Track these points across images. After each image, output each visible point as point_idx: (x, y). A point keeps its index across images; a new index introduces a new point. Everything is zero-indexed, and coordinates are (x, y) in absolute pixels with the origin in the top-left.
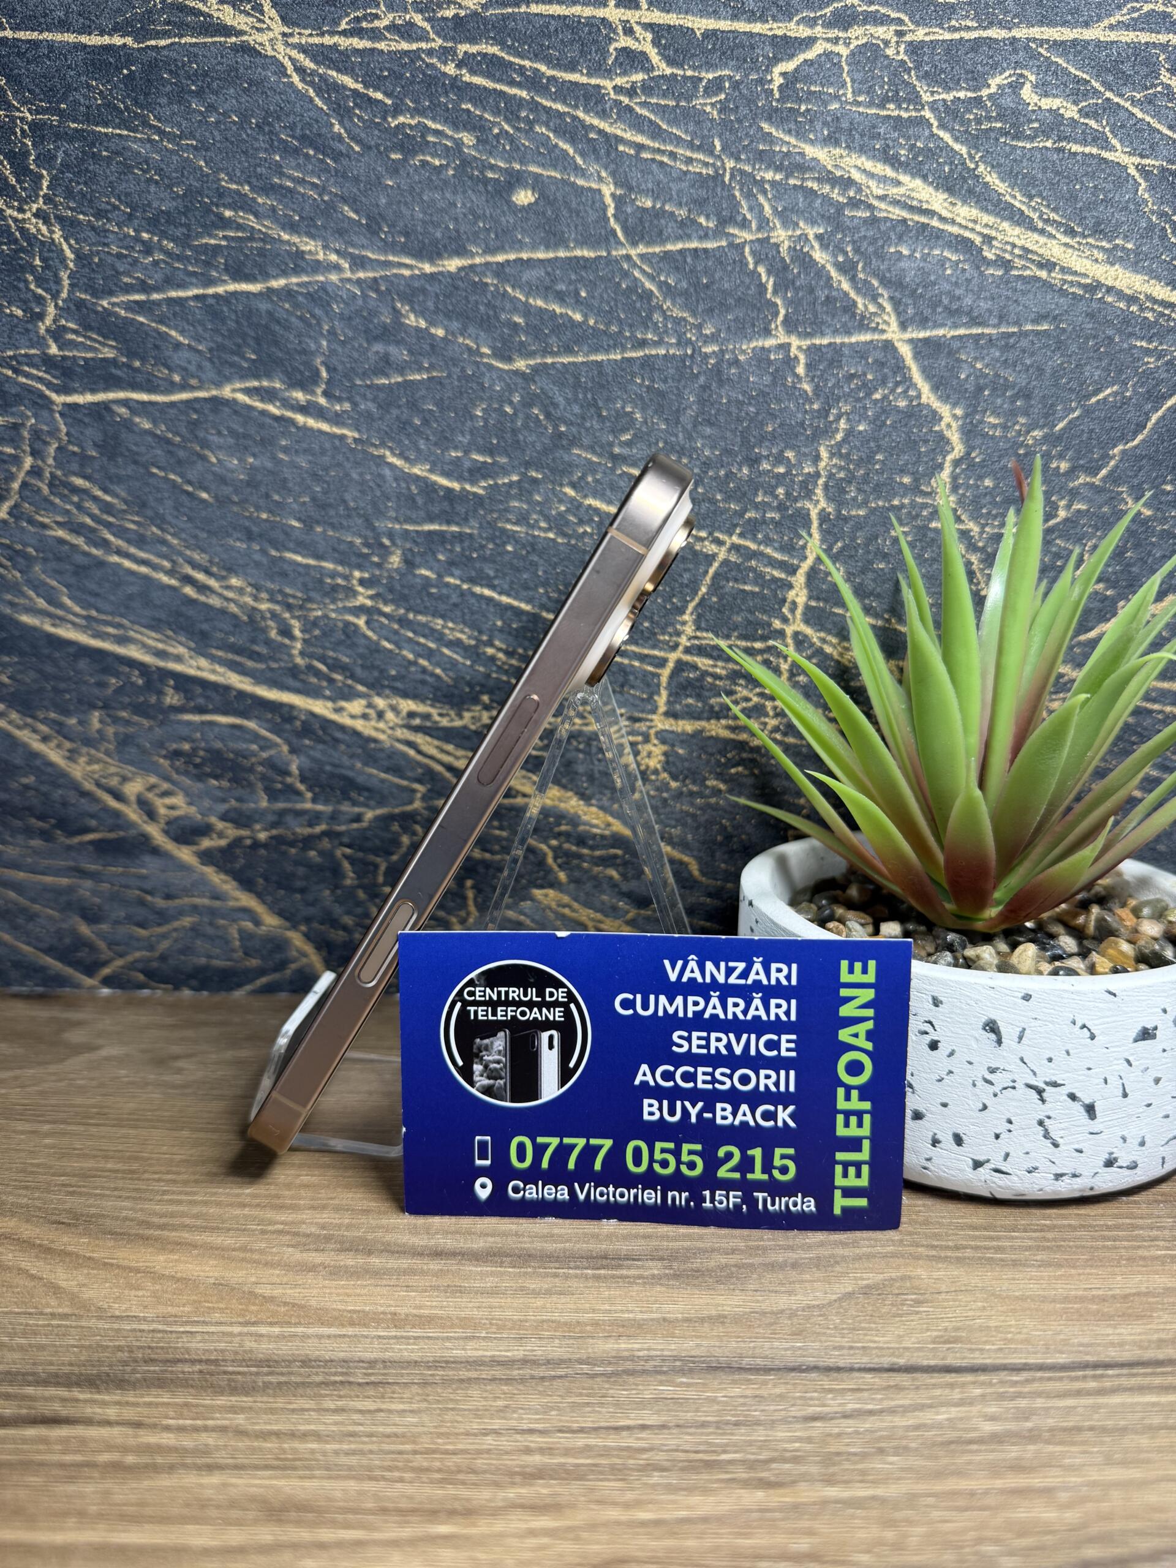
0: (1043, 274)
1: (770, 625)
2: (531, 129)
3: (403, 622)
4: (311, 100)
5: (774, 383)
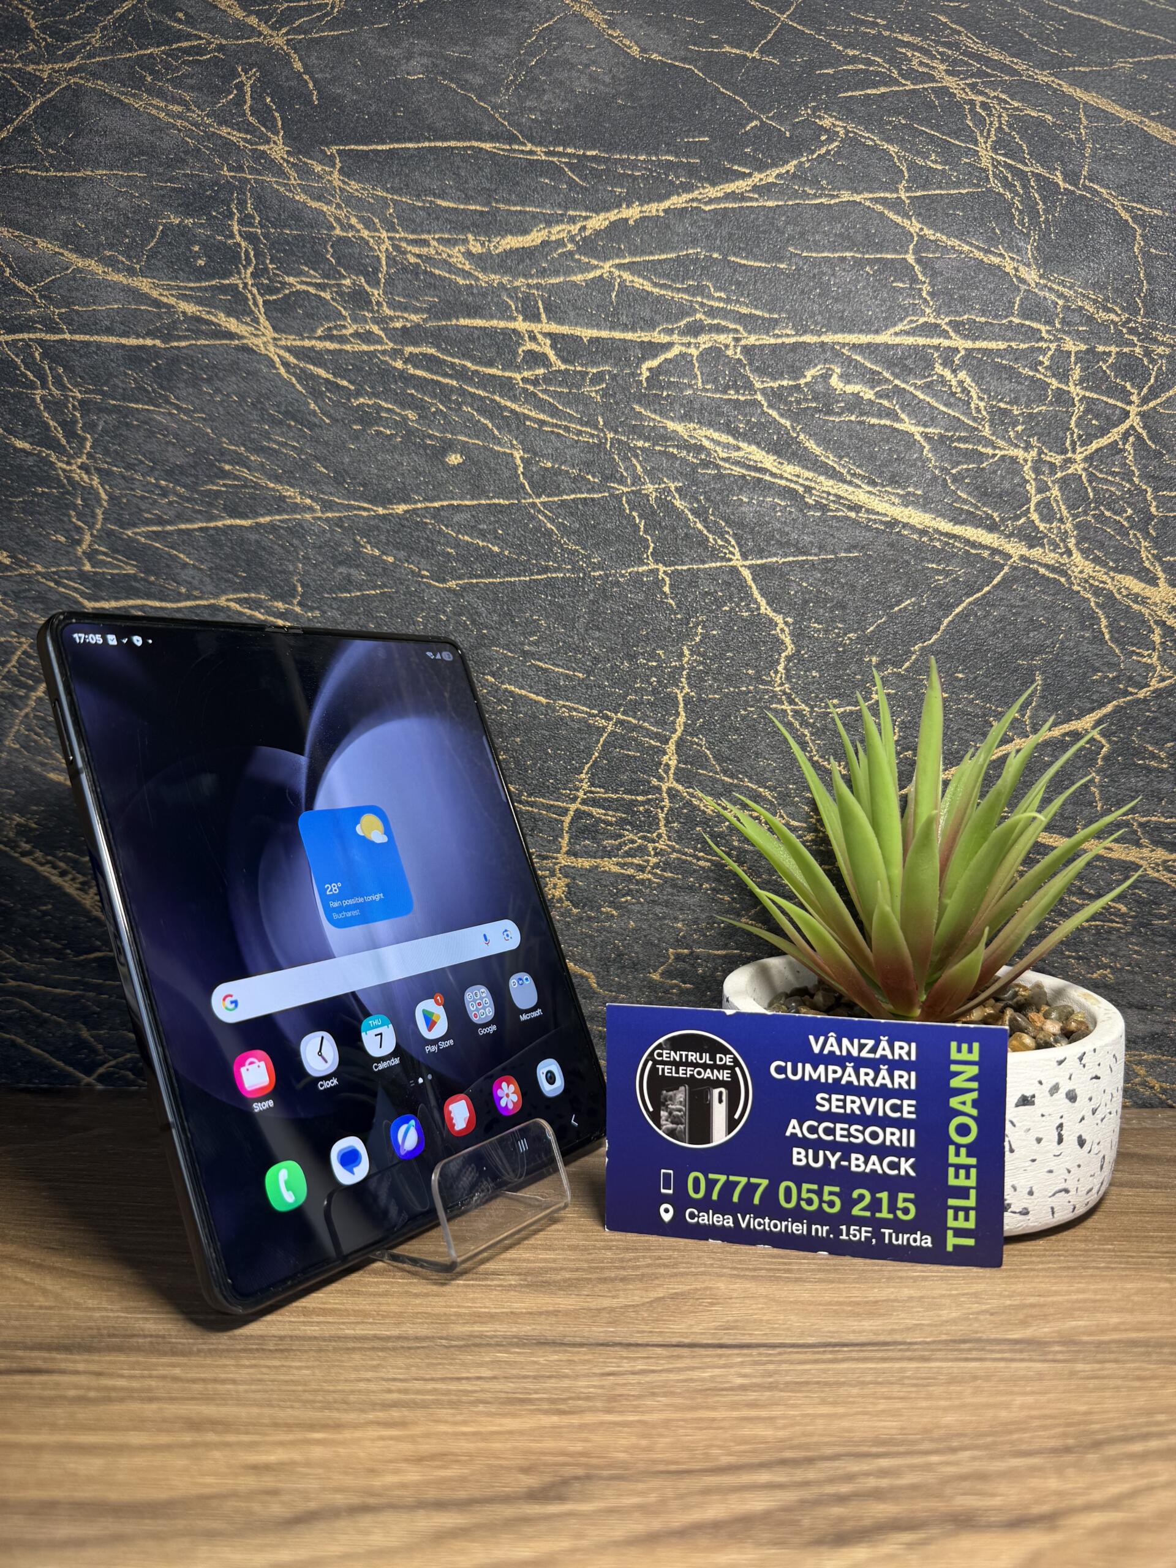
0: (853, 515)
1: (649, 782)
2: (460, 408)
4: (293, 386)
5: (647, 599)
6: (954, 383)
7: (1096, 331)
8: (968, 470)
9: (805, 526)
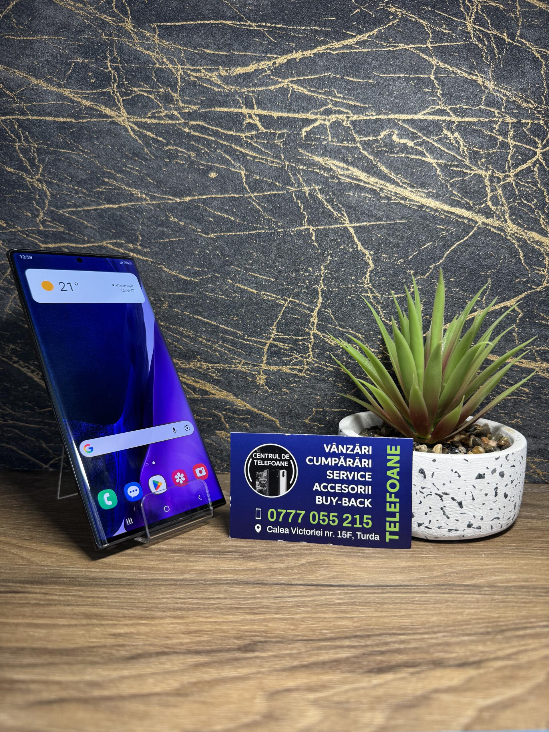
0: (403, 202)
1: (304, 330)
2: (216, 151)
3: (167, 328)
4: (137, 141)
5: (304, 242)
6: (452, 138)
7: (521, 112)
8: (458, 181)
9: (380, 207)
